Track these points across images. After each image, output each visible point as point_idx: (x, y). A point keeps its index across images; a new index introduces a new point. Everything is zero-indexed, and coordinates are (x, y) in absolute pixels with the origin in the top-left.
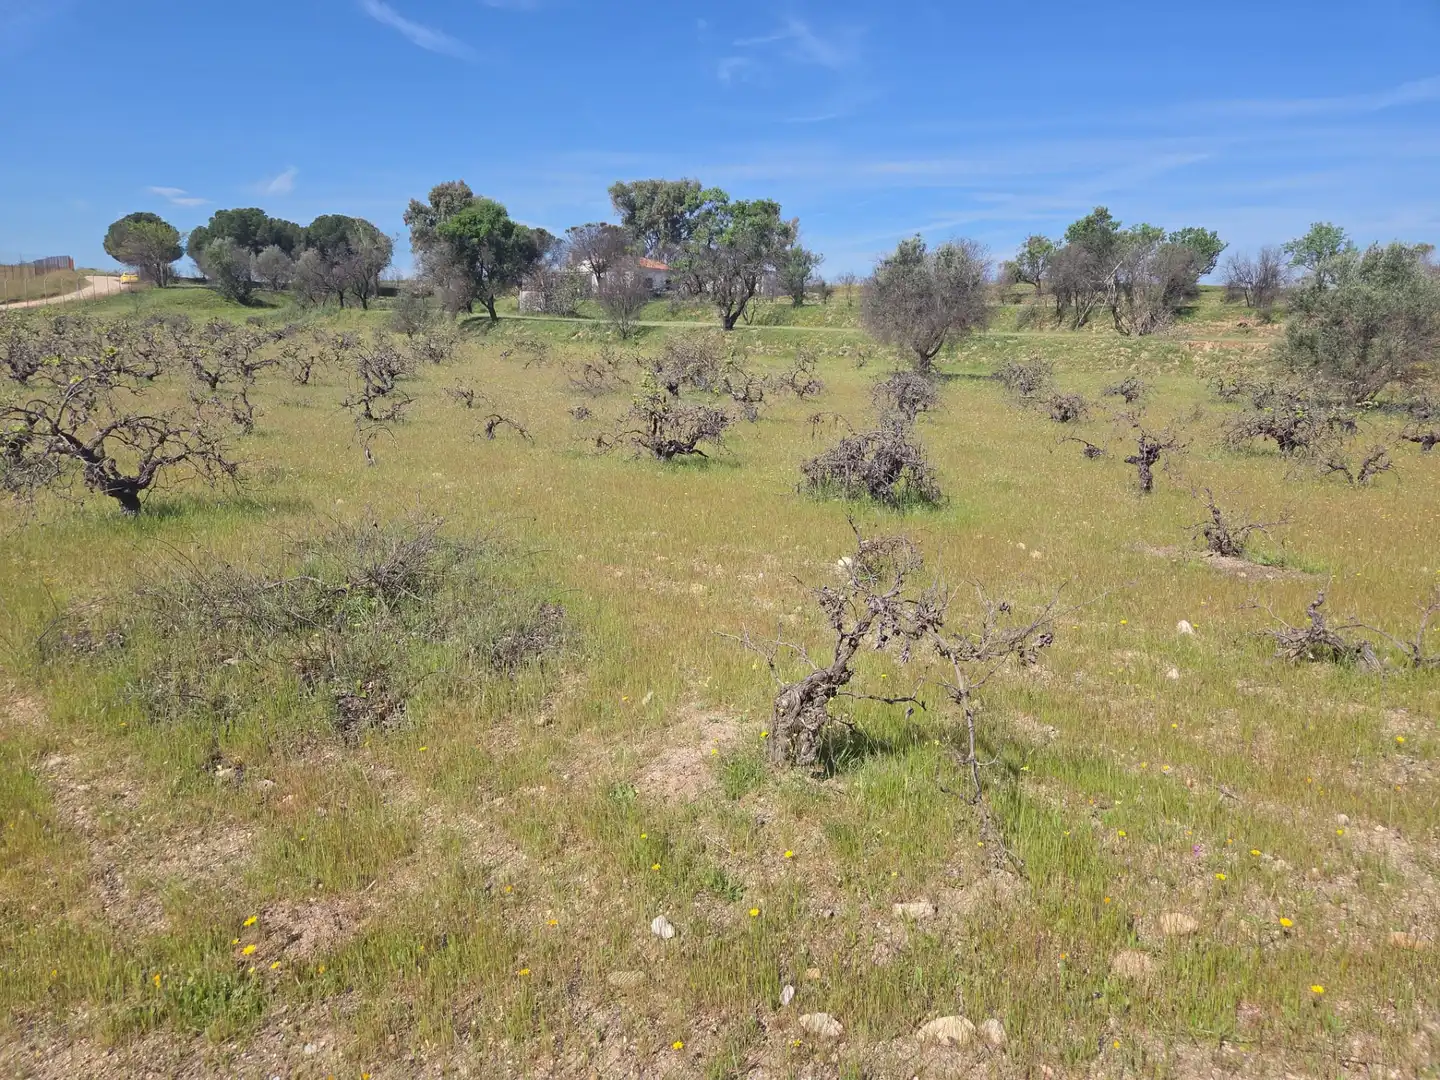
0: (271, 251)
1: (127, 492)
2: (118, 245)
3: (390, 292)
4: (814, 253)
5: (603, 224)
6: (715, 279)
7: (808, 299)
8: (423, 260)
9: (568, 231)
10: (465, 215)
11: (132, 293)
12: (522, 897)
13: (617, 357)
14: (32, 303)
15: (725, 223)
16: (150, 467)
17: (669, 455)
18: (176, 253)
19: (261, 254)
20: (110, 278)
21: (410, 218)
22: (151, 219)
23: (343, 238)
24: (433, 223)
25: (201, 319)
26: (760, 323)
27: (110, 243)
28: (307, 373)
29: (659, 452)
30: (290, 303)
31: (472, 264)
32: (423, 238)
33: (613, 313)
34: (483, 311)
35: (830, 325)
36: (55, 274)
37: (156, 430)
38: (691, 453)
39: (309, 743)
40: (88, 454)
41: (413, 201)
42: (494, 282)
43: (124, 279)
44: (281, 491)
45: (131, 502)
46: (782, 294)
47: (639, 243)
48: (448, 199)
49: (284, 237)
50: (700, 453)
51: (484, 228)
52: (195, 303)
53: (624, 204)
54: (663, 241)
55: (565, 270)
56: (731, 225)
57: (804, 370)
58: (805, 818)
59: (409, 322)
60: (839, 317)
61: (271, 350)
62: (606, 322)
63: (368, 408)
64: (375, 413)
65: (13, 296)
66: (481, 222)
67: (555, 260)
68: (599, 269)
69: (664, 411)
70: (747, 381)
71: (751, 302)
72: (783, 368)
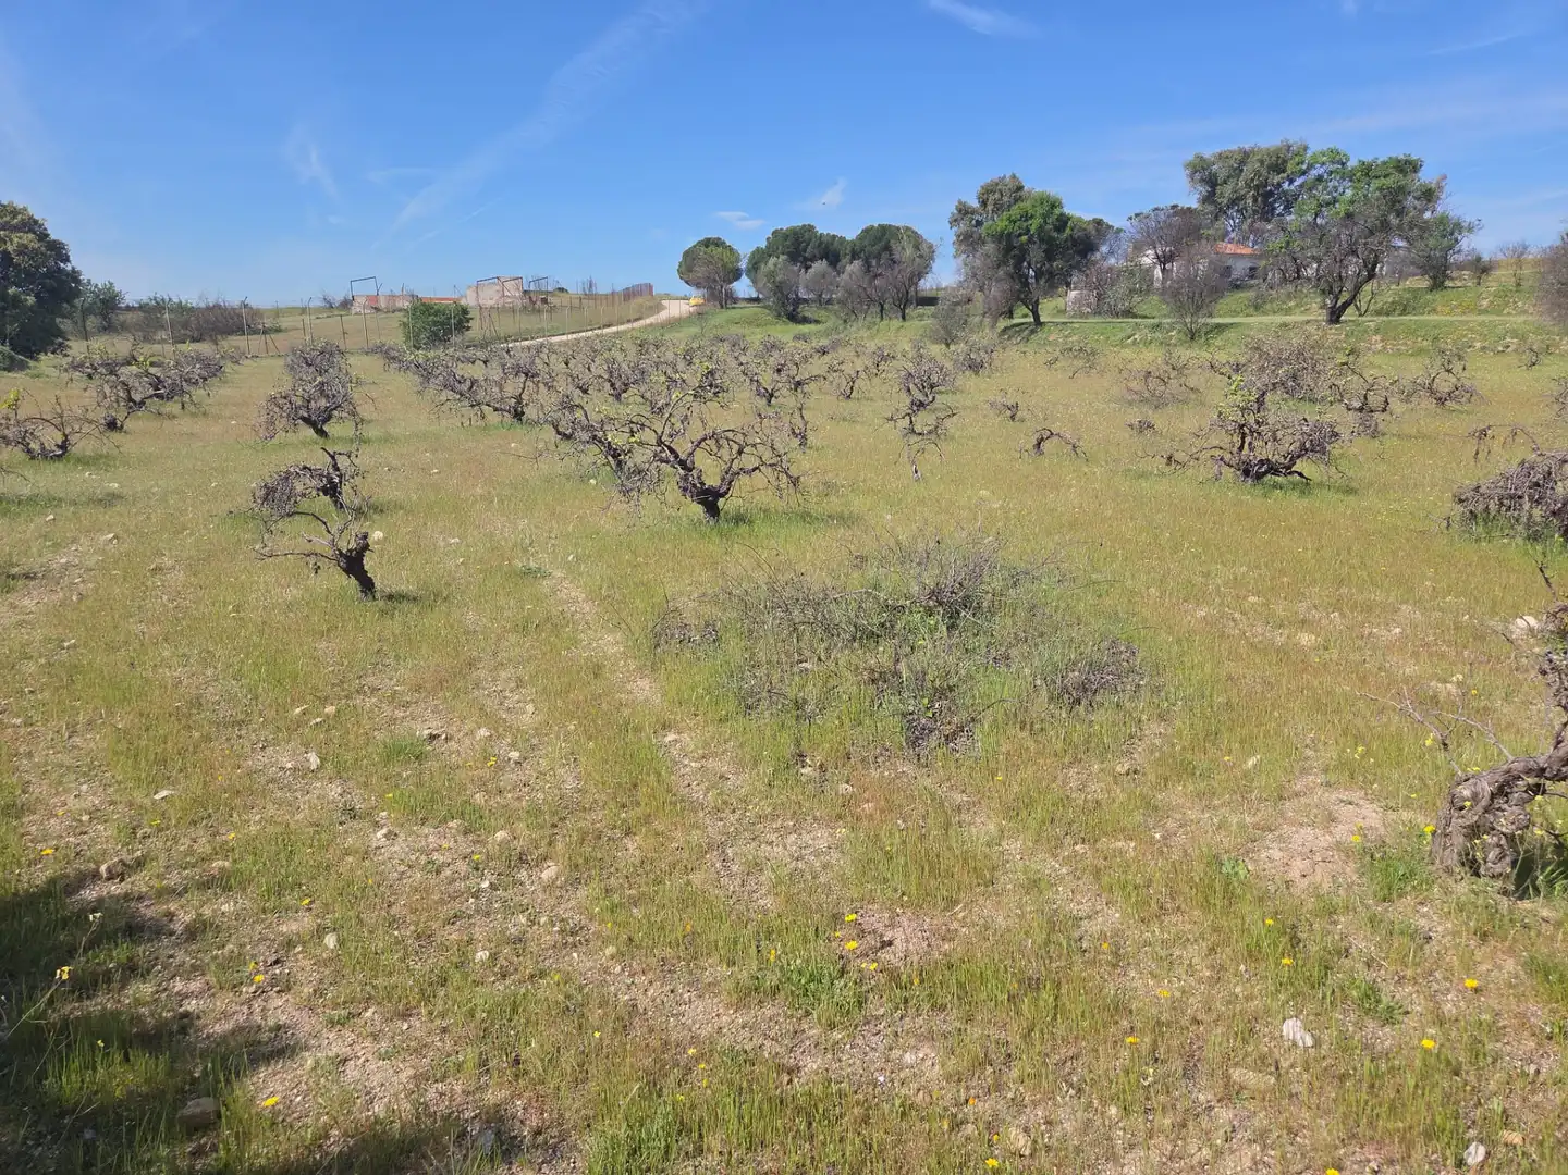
0: (819, 266)
1: (710, 499)
2: (690, 270)
3: (930, 301)
4: (1468, 219)
5: (1174, 207)
6: (1319, 262)
7: (1452, 279)
8: (966, 265)
9: (1131, 218)
10: (1015, 211)
11: (700, 315)
12: (1118, 960)
13: (1183, 361)
14: (622, 328)
15: (1341, 190)
16: (730, 477)
17: (1259, 476)
18: (736, 275)
19: (810, 270)
20: (681, 302)
21: (955, 220)
22: (718, 243)
23: (887, 248)
24: (979, 223)
25: (756, 337)
26: (1378, 313)
27: (683, 269)
28: (852, 388)
29: (1246, 473)
30: (833, 318)
31: (1018, 266)
32: (968, 241)
33: (1180, 309)
34: (1025, 316)
35: (1485, 312)
36: (640, 300)
37: (735, 442)
38: (1289, 474)
39: (881, 755)
40: (683, 464)
41: (960, 202)
42: (1042, 282)
43: (692, 302)
44: (834, 504)
45: (712, 510)
46: (1414, 275)
47: (1218, 224)
48: (997, 196)
49: (831, 252)
50: (1300, 474)
51: (1034, 225)
52: (752, 322)
53: (1202, 180)
54: (1249, 220)
55: (1122, 263)
56: (1349, 193)
57: (1449, 371)
58: (1492, 943)
59: (948, 332)
60: (1500, 301)
61: (818, 366)
62: (1169, 320)
63: (911, 422)
64: (918, 429)
65: (606, 323)
66: (1032, 217)
67: (1111, 253)
68: (1164, 260)
69: (1258, 423)
70: (1366, 386)
71: (1367, 288)
72: (1415, 370)
